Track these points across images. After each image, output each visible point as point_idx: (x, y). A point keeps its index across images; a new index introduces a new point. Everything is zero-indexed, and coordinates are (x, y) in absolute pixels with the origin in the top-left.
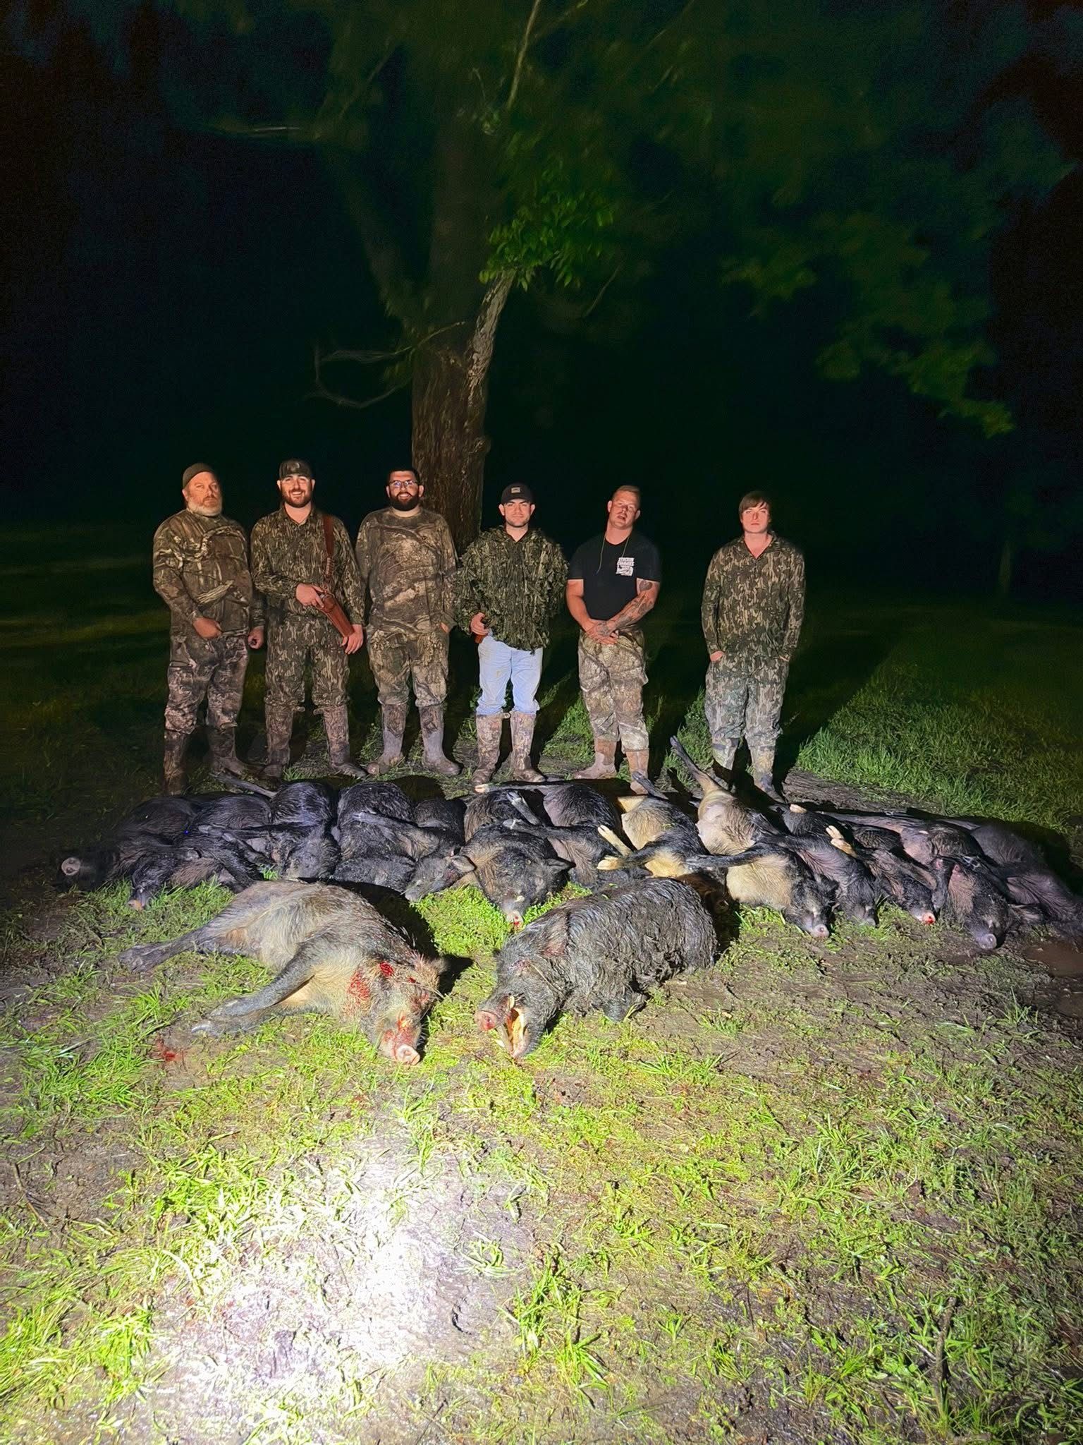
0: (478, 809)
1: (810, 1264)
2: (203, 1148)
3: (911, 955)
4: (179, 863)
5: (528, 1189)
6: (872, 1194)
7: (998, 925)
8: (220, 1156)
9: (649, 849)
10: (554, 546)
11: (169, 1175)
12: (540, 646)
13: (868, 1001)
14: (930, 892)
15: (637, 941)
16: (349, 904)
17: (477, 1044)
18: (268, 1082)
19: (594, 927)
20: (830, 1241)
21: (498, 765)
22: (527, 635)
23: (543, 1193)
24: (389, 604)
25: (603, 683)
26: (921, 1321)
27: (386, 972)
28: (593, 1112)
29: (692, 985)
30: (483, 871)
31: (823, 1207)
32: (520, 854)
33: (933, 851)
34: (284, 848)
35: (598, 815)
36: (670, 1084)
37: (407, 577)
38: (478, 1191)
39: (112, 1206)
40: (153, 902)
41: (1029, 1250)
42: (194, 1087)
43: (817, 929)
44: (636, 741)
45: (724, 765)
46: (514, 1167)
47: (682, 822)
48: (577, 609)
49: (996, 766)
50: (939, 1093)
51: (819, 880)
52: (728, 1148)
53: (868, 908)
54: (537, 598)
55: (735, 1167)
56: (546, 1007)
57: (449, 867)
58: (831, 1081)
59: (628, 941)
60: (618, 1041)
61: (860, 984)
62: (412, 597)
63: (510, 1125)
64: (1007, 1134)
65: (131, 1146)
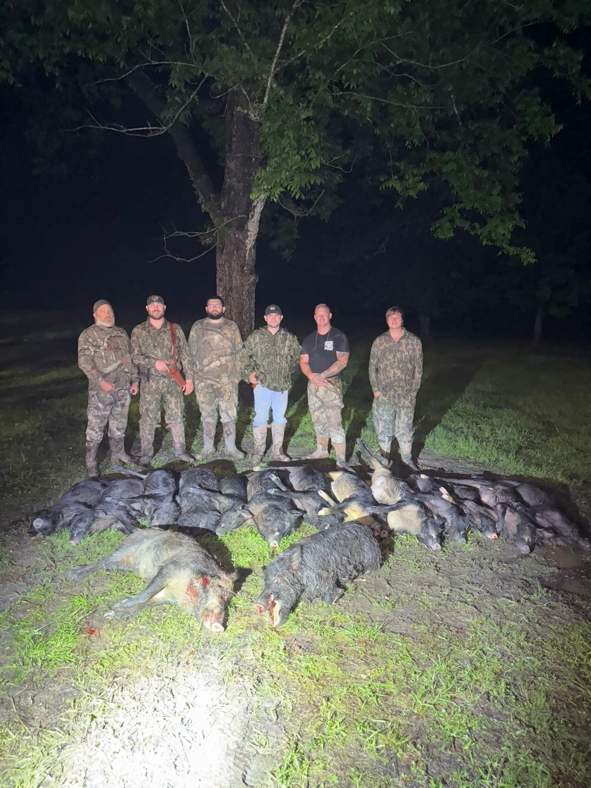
0: (254, 482)
1: (429, 741)
2: (111, 685)
3: (485, 559)
4: (94, 519)
5: (282, 703)
6: (462, 700)
7: (530, 540)
8: (120, 689)
9: (345, 503)
10: (294, 337)
11: (93, 701)
12: (286, 389)
13: (462, 587)
14: (495, 523)
15: (339, 560)
16: (186, 543)
17: (255, 619)
18: (145, 645)
19: (315, 553)
20: (440, 728)
21: (265, 452)
22: (279, 384)
23: (290, 705)
24: (206, 369)
25: (320, 408)
26: (486, 772)
27: (206, 582)
28: (316, 657)
29: (369, 581)
30: (257, 518)
31: (436, 709)
32: (277, 508)
33: (496, 500)
34: (151, 508)
35: (318, 484)
36: (356, 639)
37: (216, 354)
38: (256, 705)
39: (64, 720)
40: (82, 541)
41: (543, 729)
42: (106, 649)
43: (436, 546)
44: (339, 439)
45: (385, 450)
46: (274, 690)
47: (363, 487)
48: (306, 369)
49: (532, 445)
50: (498, 640)
51: (436, 518)
52: (387, 676)
53: (462, 533)
54: (284, 365)
55: (391, 687)
56: (290, 599)
57: (239, 516)
58: (441, 635)
59: (334, 560)
60: (329, 616)
61: (457, 577)
62: (219, 365)
63: (273, 666)
64: (533, 663)
65: (73, 685)
